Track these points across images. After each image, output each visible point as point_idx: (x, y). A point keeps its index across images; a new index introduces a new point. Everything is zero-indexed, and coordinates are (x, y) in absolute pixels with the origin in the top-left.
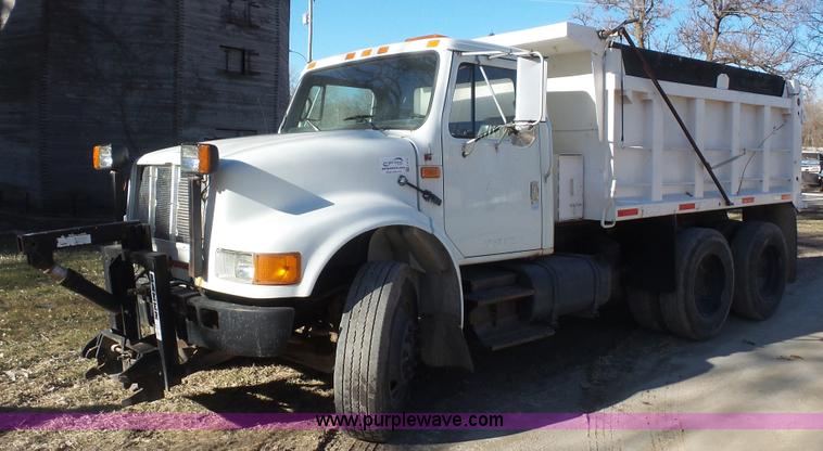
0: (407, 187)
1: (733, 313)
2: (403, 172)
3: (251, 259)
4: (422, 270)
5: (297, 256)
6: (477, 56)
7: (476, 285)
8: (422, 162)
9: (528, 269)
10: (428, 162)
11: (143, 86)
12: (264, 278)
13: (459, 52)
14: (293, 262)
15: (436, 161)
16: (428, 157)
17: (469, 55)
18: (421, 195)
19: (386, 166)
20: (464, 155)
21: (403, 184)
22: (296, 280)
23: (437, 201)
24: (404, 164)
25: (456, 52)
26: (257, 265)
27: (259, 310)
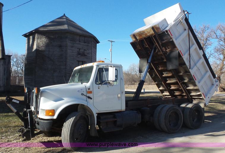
0: (83, 96)
1: (182, 127)
2: (83, 92)
3: (45, 111)
4: (90, 114)
5: (54, 110)
6: (103, 66)
7: (102, 117)
8: (87, 90)
9: (116, 114)
10: (89, 90)
11: (58, 71)
12: (47, 114)
13: (98, 66)
14: (53, 112)
15: (91, 90)
16: (89, 89)
17: (101, 66)
18: (87, 97)
19: (78, 91)
20: (99, 88)
21: (82, 95)
22: (53, 115)
23: (91, 99)
24: (83, 91)
25: (97, 66)
26: (46, 112)
27: (46, 121)
